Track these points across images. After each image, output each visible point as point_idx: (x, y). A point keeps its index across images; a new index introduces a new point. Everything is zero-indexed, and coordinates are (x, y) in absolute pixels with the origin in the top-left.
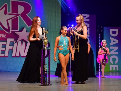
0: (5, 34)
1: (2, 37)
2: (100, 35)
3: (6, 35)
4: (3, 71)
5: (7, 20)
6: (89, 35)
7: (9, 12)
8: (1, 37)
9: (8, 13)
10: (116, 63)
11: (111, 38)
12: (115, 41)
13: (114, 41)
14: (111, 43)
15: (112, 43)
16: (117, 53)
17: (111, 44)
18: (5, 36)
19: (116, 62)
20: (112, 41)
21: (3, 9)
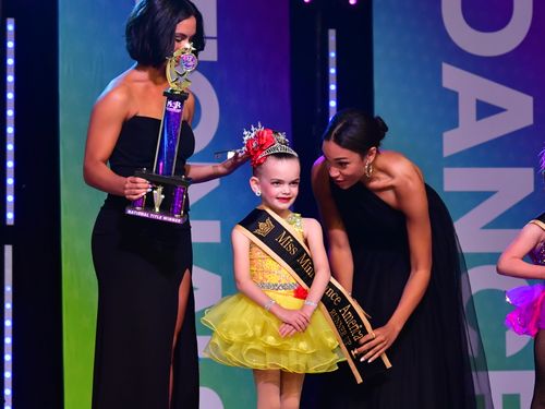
2: (332, 37)
10: (510, 351)
12: (500, 110)
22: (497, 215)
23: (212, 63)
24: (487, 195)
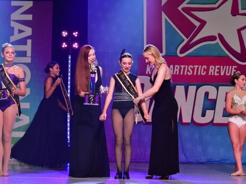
0: (234, 67)
1: (227, 74)
3: (235, 69)
4: (227, 162)
5: (239, 31)
7: (242, 9)
8: (222, 74)
9: (241, 11)
18: (233, 71)
21: (226, 3)
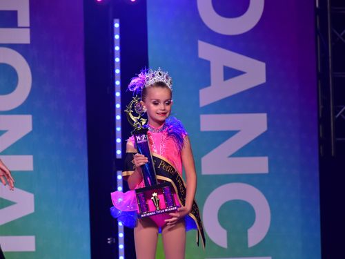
2: (117, 25)
6: (28, 30)
10: (252, 243)
11: (206, 50)
12: (239, 73)
13: (230, 73)
14: (207, 83)
15: (219, 89)
16: (260, 165)
17: (207, 96)
19: (256, 234)
20: (216, 73)
22: (240, 147)
23: (26, 45)
24: (232, 133)
